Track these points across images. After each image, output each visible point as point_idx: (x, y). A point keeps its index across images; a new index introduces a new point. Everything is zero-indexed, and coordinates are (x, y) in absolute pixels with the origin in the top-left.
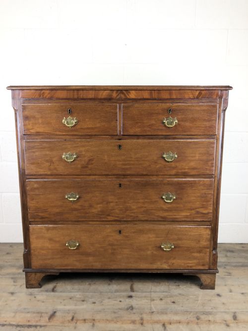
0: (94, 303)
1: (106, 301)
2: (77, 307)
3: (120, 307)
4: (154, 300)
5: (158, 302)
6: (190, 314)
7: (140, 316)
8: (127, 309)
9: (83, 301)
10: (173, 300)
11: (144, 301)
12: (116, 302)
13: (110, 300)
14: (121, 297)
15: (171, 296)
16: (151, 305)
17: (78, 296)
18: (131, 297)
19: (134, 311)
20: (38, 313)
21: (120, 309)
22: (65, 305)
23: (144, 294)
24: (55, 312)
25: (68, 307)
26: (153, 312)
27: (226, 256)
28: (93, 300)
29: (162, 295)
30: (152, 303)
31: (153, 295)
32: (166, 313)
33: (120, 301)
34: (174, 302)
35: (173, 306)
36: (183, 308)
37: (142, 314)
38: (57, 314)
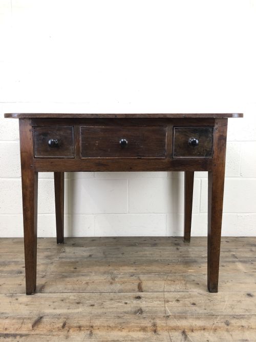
0: (92, 305)
1: (108, 304)
2: (70, 311)
3: (125, 310)
4: (168, 301)
5: (174, 303)
6: (216, 318)
7: (152, 321)
8: (135, 313)
9: (78, 303)
10: (192, 301)
11: (156, 303)
12: (120, 304)
13: (113, 301)
14: (126, 298)
15: (190, 297)
16: (165, 307)
17: (73, 298)
18: (139, 298)
19: (144, 315)
20: (19, 318)
21: (125, 312)
22: (54, 309)
23: (156, 294)
24: (41, 318)
25: (58, 311)
26: (168, 317)
27: (252, 251)
28: (91, 302)
29: (178, 295)
30: (166, 305)
31: (167, 295)
32: (186, 318)
33: (126, 303)
34: (194, 304)
35: (194, 308)
36: (205, 311)
37: (154, 319)
38: (44, 320)
